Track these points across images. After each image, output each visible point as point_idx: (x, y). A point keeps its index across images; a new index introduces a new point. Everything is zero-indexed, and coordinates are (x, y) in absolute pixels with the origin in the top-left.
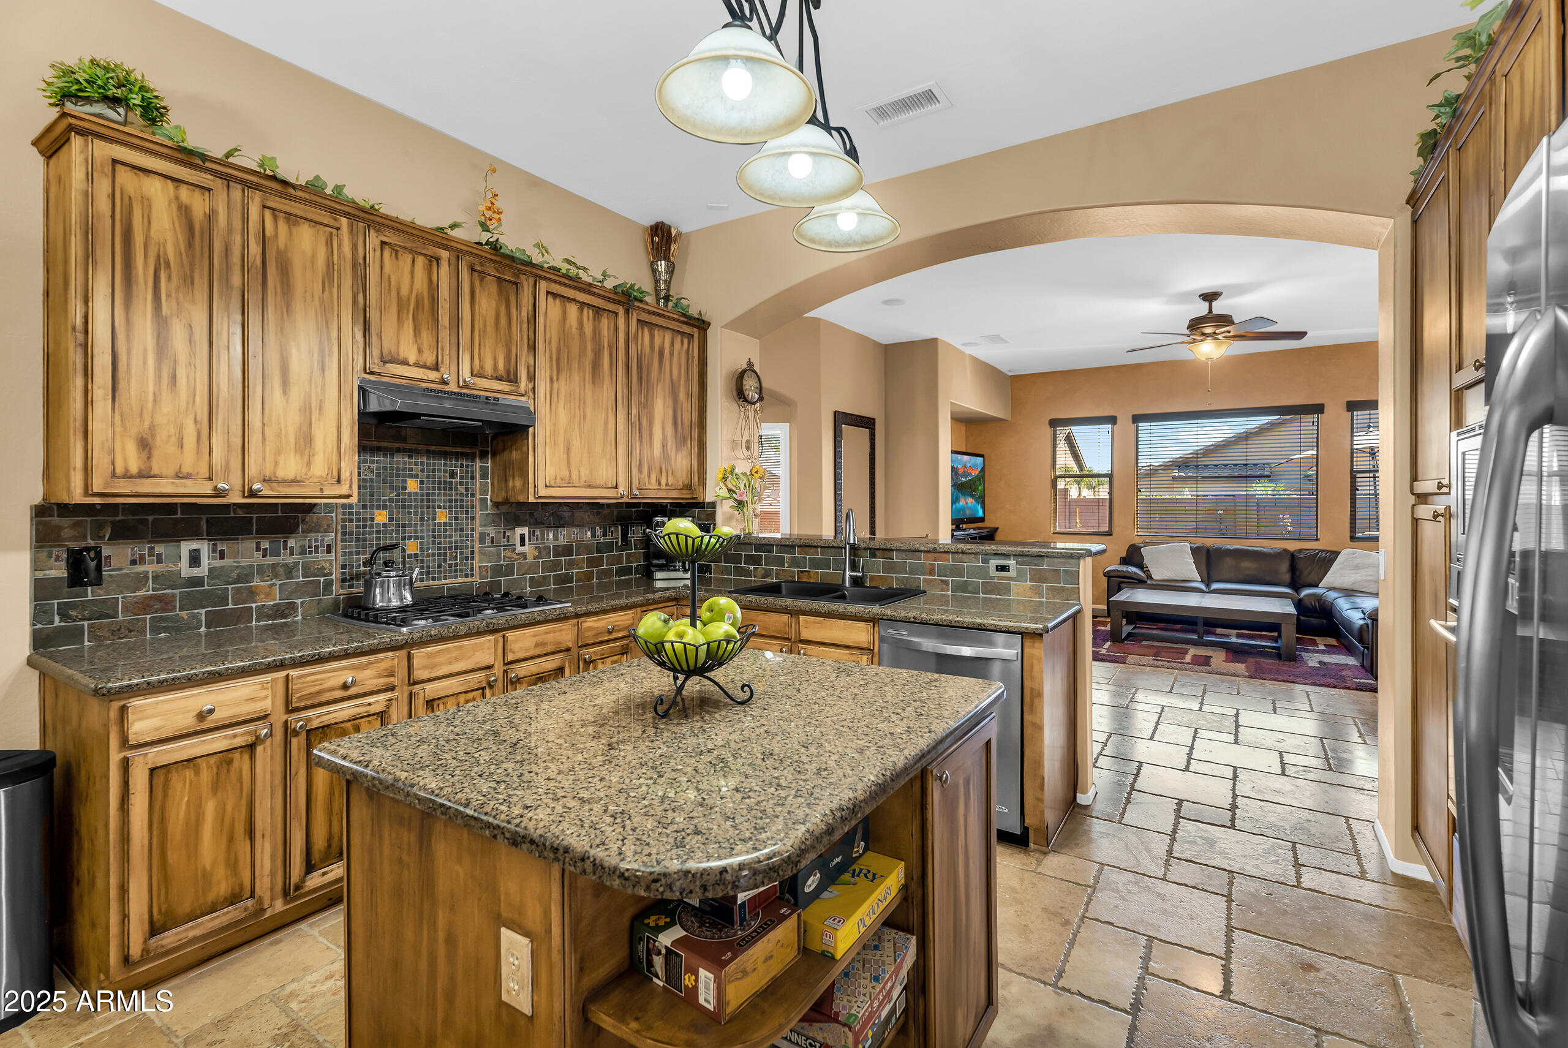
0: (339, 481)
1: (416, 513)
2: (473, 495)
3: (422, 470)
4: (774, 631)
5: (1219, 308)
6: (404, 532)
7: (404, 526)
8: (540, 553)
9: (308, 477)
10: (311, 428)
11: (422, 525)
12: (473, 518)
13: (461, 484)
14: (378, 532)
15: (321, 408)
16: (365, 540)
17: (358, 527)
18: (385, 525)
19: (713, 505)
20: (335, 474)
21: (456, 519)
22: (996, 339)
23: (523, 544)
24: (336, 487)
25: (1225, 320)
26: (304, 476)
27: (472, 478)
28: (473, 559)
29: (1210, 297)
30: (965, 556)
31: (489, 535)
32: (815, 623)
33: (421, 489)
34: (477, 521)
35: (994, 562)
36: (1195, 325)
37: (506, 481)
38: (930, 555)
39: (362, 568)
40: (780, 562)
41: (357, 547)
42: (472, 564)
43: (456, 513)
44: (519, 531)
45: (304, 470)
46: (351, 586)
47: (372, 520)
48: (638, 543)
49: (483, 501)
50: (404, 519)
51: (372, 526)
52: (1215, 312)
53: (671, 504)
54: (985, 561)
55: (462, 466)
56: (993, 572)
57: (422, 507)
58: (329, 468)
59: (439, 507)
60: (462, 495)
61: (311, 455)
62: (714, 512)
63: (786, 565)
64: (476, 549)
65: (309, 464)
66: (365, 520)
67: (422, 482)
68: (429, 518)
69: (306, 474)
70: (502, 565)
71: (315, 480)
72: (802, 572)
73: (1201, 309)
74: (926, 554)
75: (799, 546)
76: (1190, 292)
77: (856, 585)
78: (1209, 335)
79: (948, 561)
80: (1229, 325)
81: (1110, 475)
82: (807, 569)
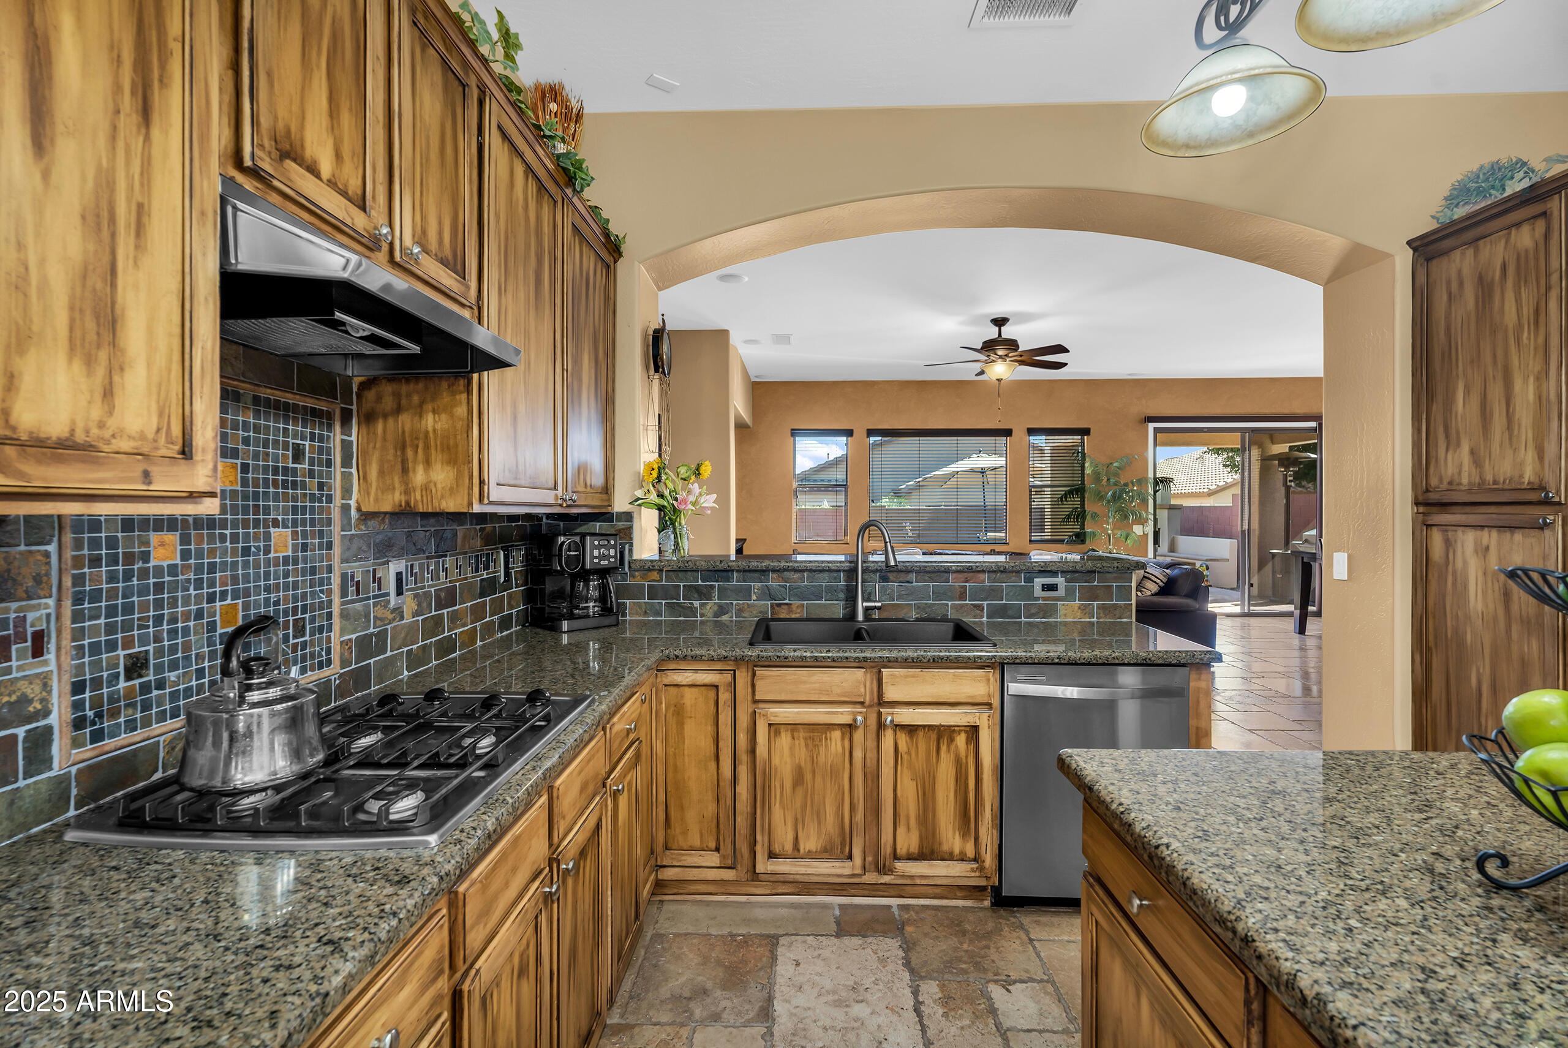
0: (186, 452)
1: (235, 538)
2: (330, 499)
3: (246, 441)
4: (839, 695)
5: (1008, 332)
6: (212, 584)
7: (212, 568)
8: (419, 605)
9: (107, 434)
10: (113, 285)
11: (246, 565)
12: (330, 546)
13: (311, 473)
14: (159, 588)
15: (140, 230)
16: (128, 609)
17: (112, 578)
18: (173, 570)
19: (628, 516)
20: (176, 430)
21: (305, 548)
22: (783, 339)
23: (400, 592)
24: (183, 466)
25: (1012, 344)
26: (95, 431)
27: (329, 464)
28: (330, 630)
29: (1000, 322)
30: (1004, 575)
31: (353, 577)
32: (906, 677)
33: (245, 483)
34: (337, 550)
35: (1039, 581)
36: (989, 346)
37: (405, 470)
38: (962, 576)
39: (122, 684)
40: (746, 593)
41: (111, 629)
42: (329, 639)
43: (305, 536)
44: (396, 566)
45: (96, 413)
46: (97, 736)
47: (146, 557)
48: (518, 575)
49: (346, 508)
50: (212, 552)
51: (144, 574)
52: (1004, 336)
53: (549, 515)
54: (1030, 580)
55: (313, 435)
56: (1038, 591)
57: (246, 525)
58: (161, 415)
59: (276, 523)
60: (313, 498)
61: (116, 367)
62: (631, 528)
63: (754, 597)
64: (336, 609)
65: (108, 393)
66: (129, 558)
67: (245, 468)
68: (258, 548)
69: (101, 425)
70: (372, 634)
71: (125, 445)
72: (779, 605)
73: (992, 332)
74: (955, 575)
75: (774, 571)
76: (985, 316)
77: (867, 618)
78: (1001, 357)
79: (984, 581)
80: (1016, 350)
81: (845, 486)
82: (787, 601)
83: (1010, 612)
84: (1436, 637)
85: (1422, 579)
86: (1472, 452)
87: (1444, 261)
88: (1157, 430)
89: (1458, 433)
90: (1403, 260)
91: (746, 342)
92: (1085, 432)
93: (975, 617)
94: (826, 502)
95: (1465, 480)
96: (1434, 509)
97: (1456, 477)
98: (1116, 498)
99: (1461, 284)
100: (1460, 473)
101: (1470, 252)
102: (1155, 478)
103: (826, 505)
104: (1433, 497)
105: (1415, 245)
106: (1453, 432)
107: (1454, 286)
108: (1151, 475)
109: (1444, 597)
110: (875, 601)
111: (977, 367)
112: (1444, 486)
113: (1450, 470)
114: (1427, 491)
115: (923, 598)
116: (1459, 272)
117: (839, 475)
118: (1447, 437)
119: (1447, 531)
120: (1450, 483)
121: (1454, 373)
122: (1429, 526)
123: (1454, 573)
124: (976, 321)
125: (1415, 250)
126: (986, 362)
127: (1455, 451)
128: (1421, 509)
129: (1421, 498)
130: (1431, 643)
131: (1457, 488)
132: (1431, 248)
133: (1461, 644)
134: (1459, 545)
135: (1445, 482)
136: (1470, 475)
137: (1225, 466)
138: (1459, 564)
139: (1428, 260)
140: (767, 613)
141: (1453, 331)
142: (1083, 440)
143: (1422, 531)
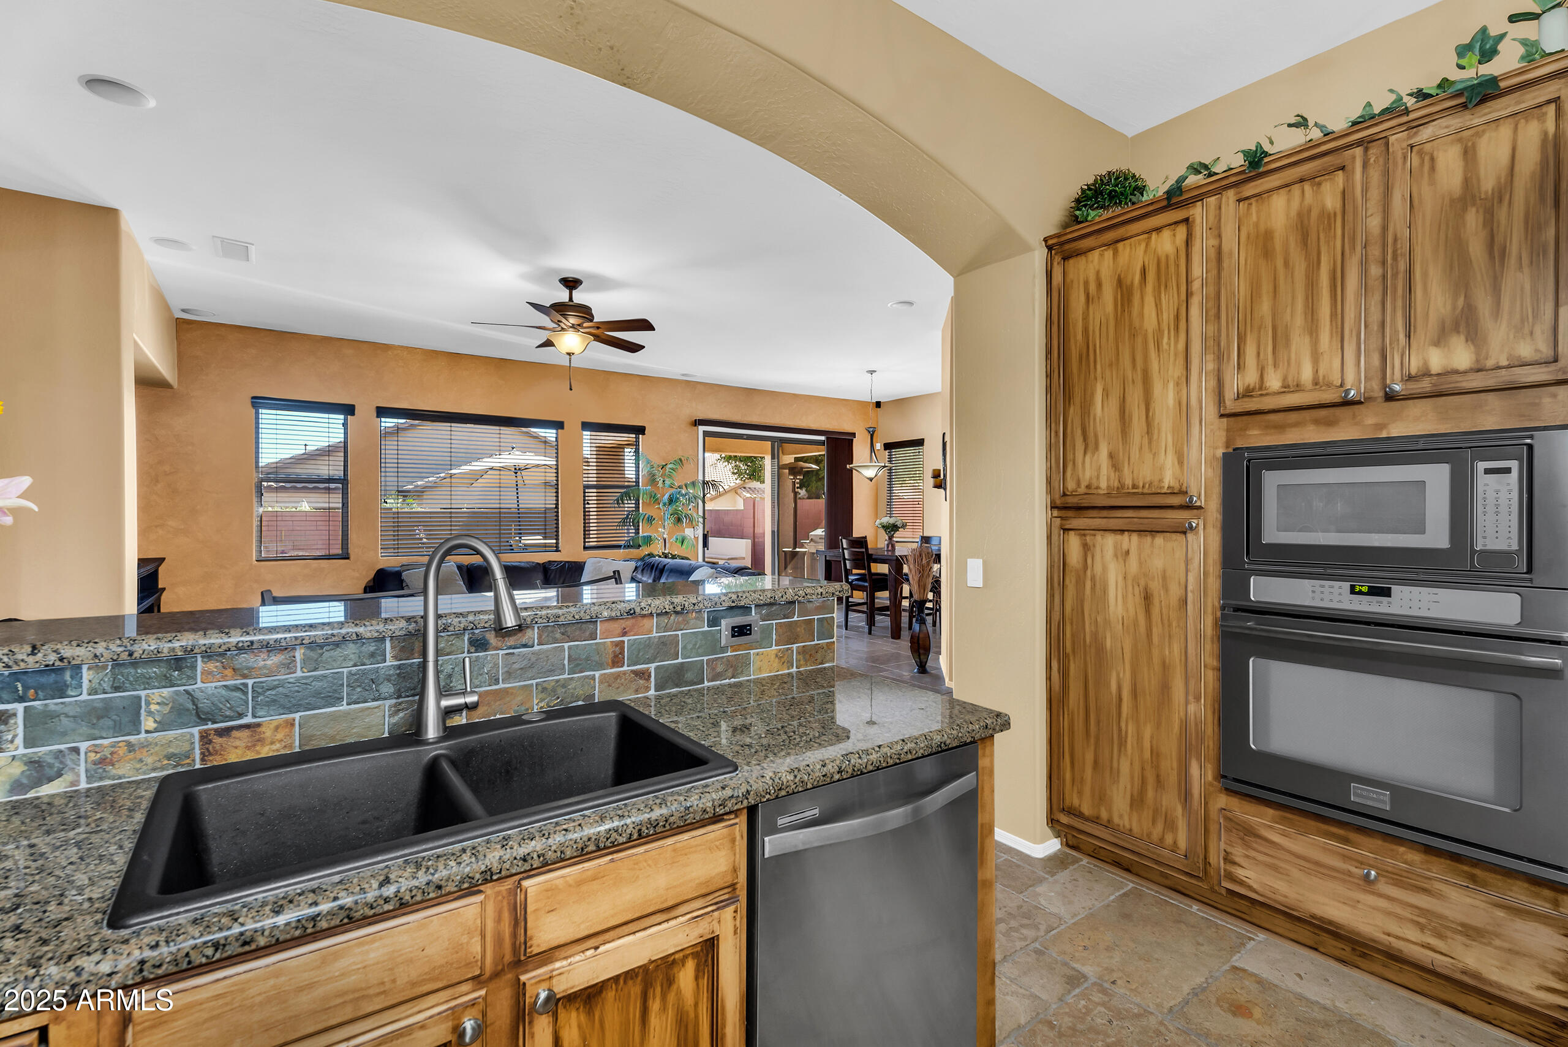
5: (579, 297)
22: (236, 250)
25: (585, 312)
29: (571, 284)
35: (728, 622)
36: (560, 309)
40: (123, 720)
52: (576, 301)
54: (714, 622)
56: (726, 639)
63: (149, 723)
72: (225, 732)
73: (562, 295)
74: (607, 625)
75: (209, 654)
76: (552, 271)
77: (449, 733)
78: (573, 327)
79: (651, 631)
80: (591, 321)
81: (344, 481)
82: (248, 720)
83: (689, 676)
84: (1073, 643)
85: (1059, 584)
86: (1111, 456)
87: (1082, 260)
88: (706, 434)
89: (1096, 436)
90: (1039, 255)
91: (160, 241)
92: (640, 430)
93: (637, 691)
94: (305, 504)
95: (1103, 484)
96: (1070, 513)
97: (1094, 482)
98: (671, 501)
99: (1099, 285)
100: (1098, 477)
101: (1109, 254)
102: (704, 481)
103: (305, 507)
104: (1072, 501)
105: (1050, 242)
106: (1091, 435)
107: (1092, 288)
108: (701, 478)
109: (1082, 602)
110: (464, 693)
111: (543, 336)
112: (1082, 490)
113: (1087, 474)
114: (1065, 495)
115: (551, 672)
116: (1098, 273)
117: (332, 468)
118: (1085, 439)
119: (1085, 535)
120: (1088, 487)
121: (1092, 376)
122: (1065, 530)
123: (1093, 578)
124: (542, 276)
125: (1050, 248)
126: (553, 330)
127: (1093, 454)
128: (1056, 513)
129: (1058, 502)
130: (1069, 649)
131: (1095, 491)
132: (1067, 247)
133: (1100, 649)
134: (1098, 548)
135: (1083, 485)
136: (1108, 480)
137: (733, 473)
138: (1098, 568)
139: (1065, 259)
140: (188, 755)
141: (1091, 333)
142: (637, 438)
143: (1060, 535)
